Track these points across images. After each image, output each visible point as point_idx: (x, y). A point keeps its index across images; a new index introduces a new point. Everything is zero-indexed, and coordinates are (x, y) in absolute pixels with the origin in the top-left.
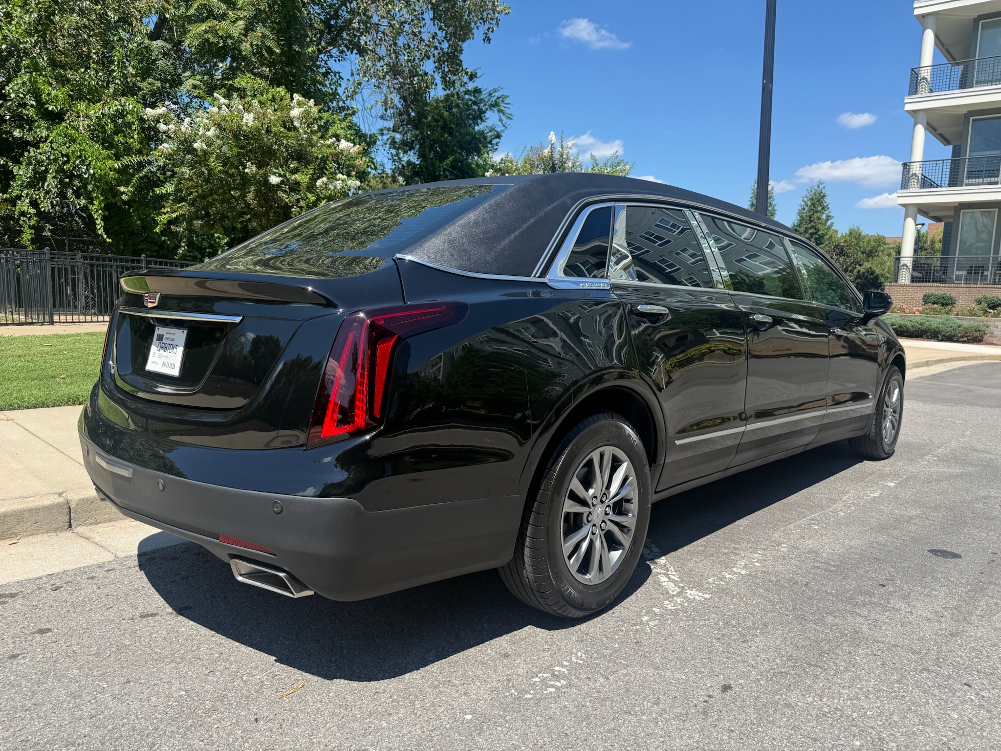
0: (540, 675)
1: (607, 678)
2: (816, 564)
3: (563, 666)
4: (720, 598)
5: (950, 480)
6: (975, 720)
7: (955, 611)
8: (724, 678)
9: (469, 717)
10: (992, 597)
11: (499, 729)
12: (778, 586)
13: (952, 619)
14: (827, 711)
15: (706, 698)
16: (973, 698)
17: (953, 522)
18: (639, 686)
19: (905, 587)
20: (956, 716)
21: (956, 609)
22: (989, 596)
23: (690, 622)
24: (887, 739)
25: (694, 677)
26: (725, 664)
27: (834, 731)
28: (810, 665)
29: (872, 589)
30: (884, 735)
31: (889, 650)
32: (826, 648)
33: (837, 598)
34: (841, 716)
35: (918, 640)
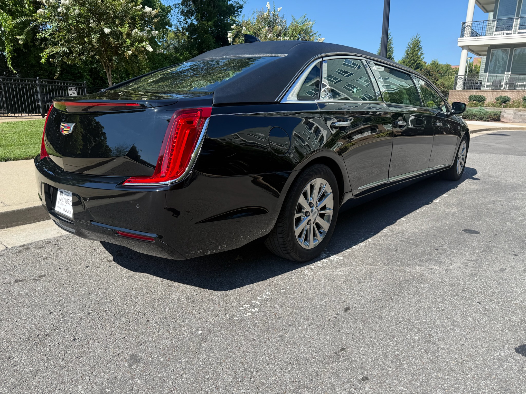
0: (244, 306)
1: (282, 306)
2: (402, 239)
3: (258, 300)
4: (348, 259)
5: (476, 193)
6: (481, 322)
7: (474, 262)
8: (347, 304)
9: (200, 332)
10: (494, 254)
11: (216, 338)
12: (381, 251)
13: (473, 267)
14: (402, 320)
15: (336, 316)
16: (481, 310)
17: (477, 215)
18: (299, 310)
19: (449, 250)
20: (471, 320)
21: (475, 261)
22: (493, 254)
23: (330, 273)
24: (433, 335)
25: (330, 304)
26: (347, 295)
27: (404, 332)
28: (394, 295)
29: (431, 252)
30: (431, 332)
31: (438, 284)
32: (404, 285)
33: (412, 257)
34: (409, 323)
35: (454, 279)
